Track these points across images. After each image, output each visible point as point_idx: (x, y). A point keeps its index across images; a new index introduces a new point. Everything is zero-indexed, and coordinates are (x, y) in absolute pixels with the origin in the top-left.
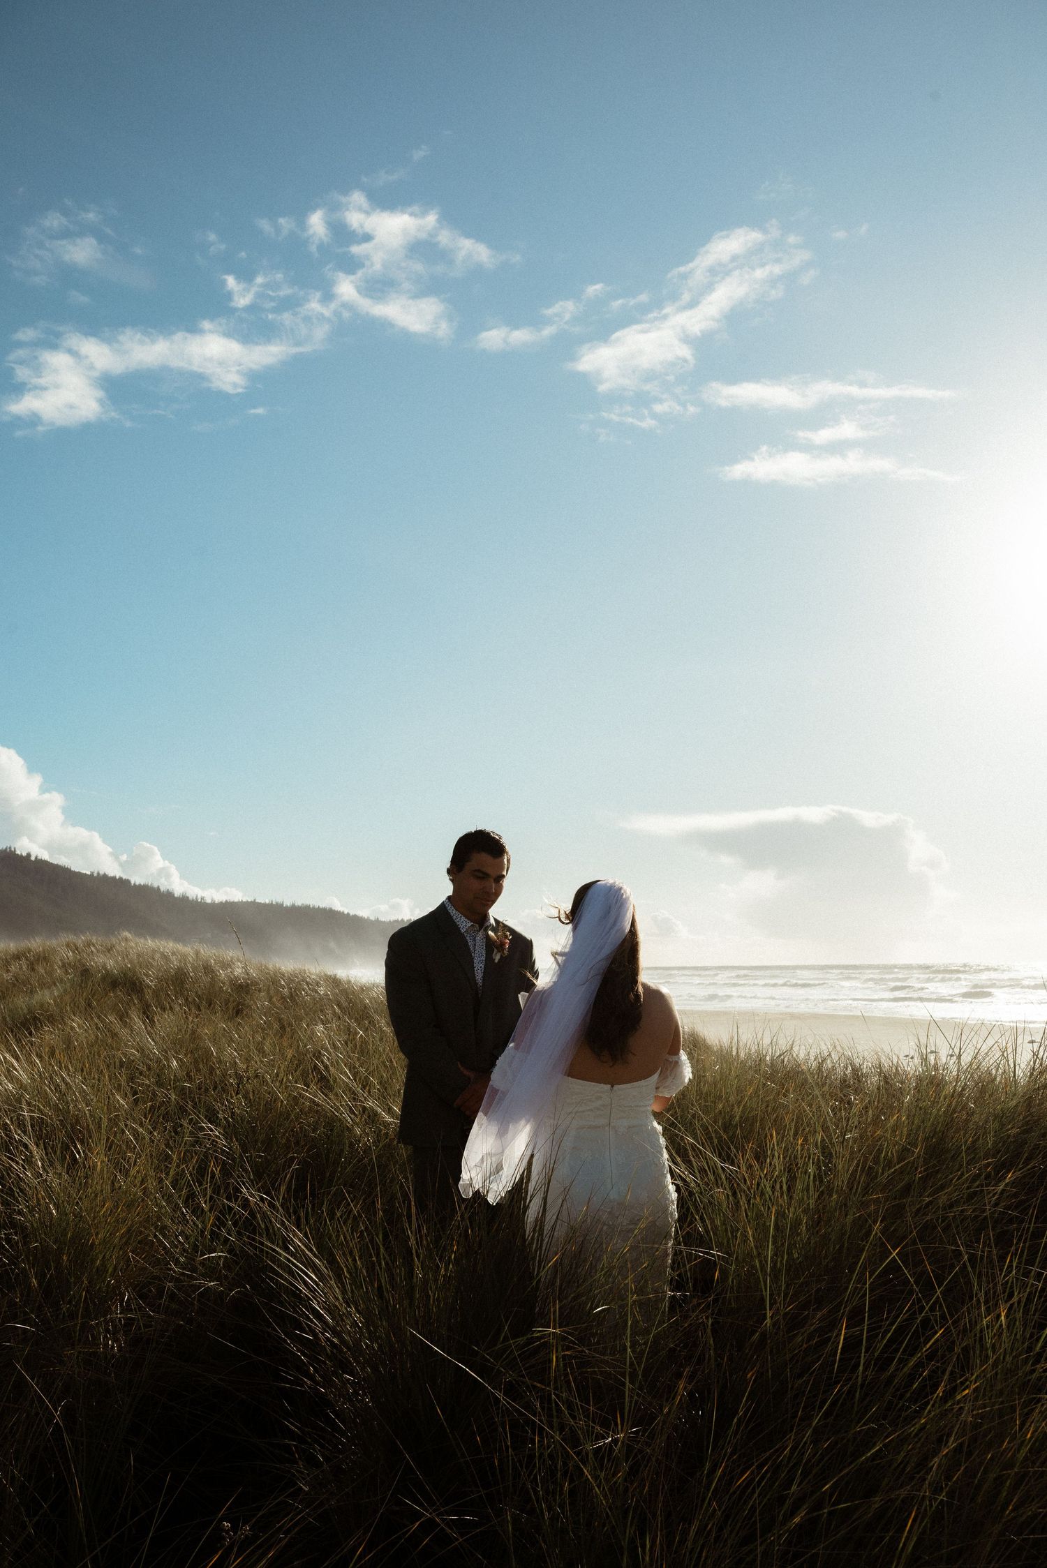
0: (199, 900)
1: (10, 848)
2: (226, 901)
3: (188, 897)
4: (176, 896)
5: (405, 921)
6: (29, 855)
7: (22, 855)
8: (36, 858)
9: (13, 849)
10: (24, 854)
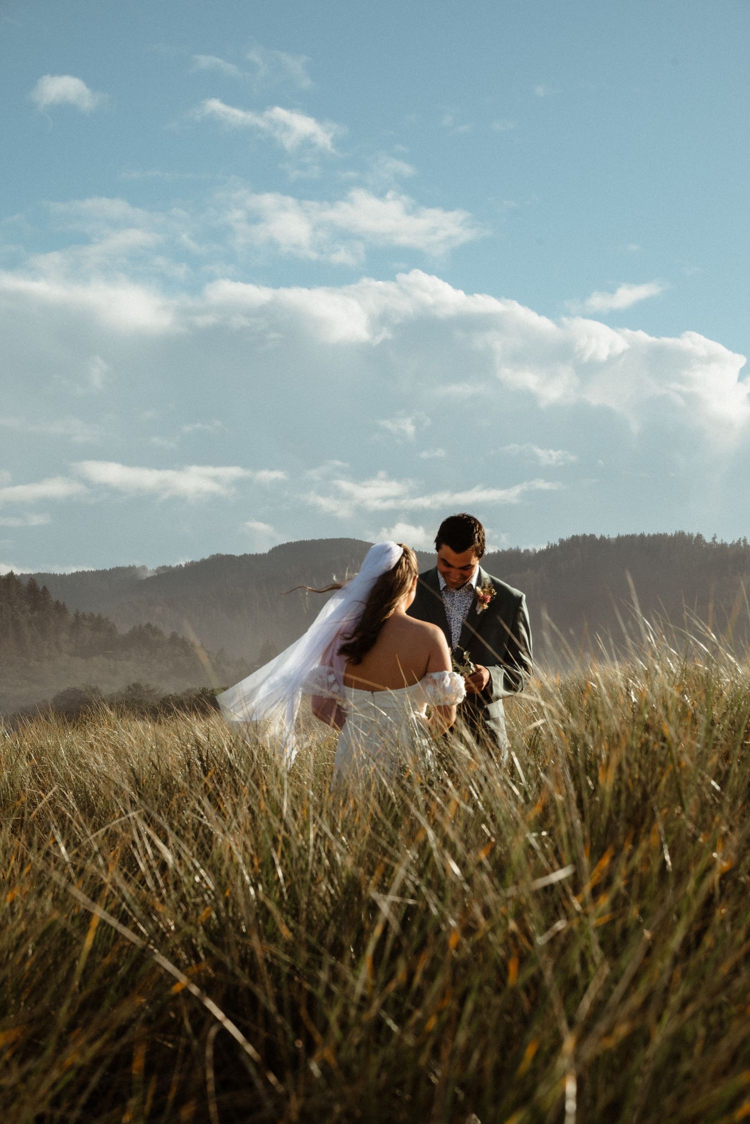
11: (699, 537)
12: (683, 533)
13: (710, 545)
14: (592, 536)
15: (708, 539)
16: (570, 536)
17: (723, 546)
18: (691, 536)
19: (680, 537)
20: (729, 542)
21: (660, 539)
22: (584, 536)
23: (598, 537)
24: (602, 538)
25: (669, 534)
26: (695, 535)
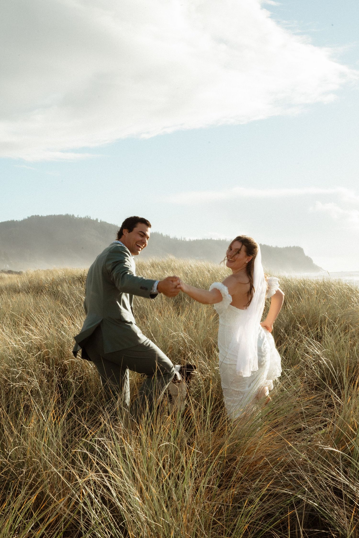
0: (183, 240)
1: (88, 216)
2: (197, 240)
3: (177, 239)
4: (171, 238)
5: (292, 247)
6: (97, 220)
7: (93, 220)
8: (101, 221)
9: (89, 217)
10: (95, 219)
11: (73, 215)
12: (68, 214)
13: (77, 218)
14: (38, 216)
15: (76, 216)
16: (31, 216)
17: (81, 218)
18: (70, 215)
19: (67, 216)
20: (83, 217)
21: (60, 217)
22: (36, 216)
23: (40, 216)
24: (42, 216)
25: (63, 215)
26: (72, 215)
